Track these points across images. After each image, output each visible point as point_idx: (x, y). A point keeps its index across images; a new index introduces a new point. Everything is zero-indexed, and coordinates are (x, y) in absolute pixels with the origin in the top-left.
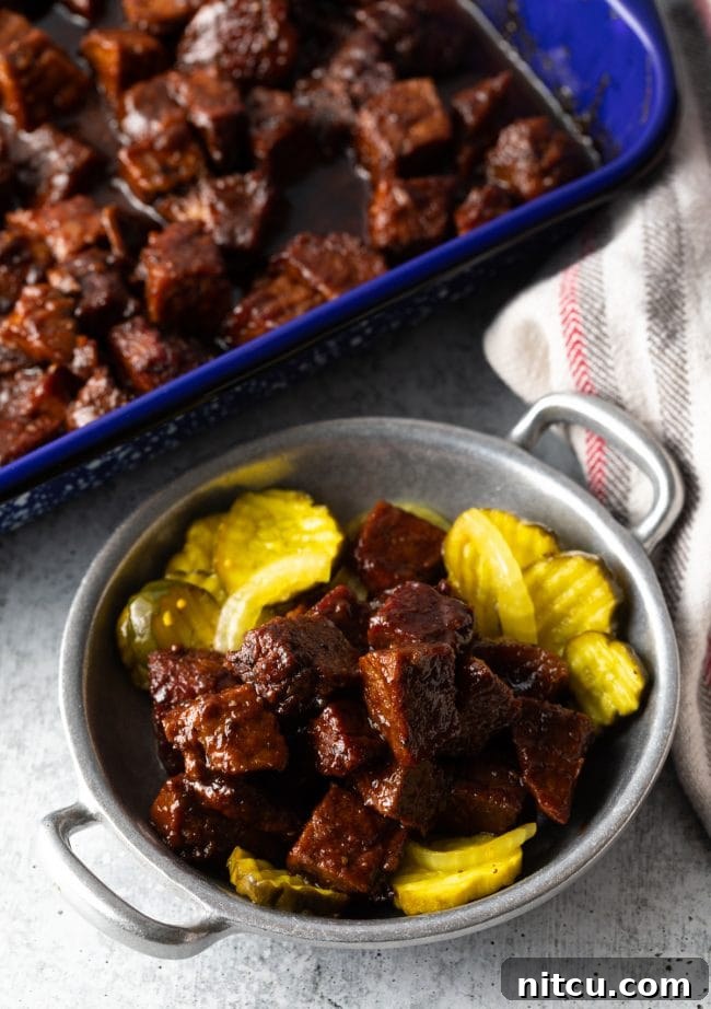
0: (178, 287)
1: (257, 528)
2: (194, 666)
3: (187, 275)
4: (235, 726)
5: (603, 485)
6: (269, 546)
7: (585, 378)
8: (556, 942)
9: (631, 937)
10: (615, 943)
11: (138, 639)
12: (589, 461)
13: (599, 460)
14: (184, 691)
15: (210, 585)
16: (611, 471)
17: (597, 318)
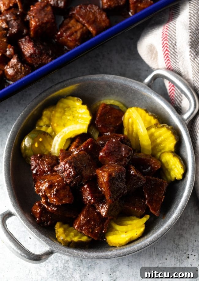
0: (40, 27)
1: (65, 111)
2: (44, 162)
3: (42, 23)
4: (57, 191)
5: (174, 97)
6: (68, 118)
7: (169, 64)
8: (155, 248)
9: (177, 247)
10: (172, 249)
11: (27, 151)
12: (169, 89)
13: (173, 89)
14: (42, 171)
15: (49, 130)
16: (176, 93)
17: (173, 46)
